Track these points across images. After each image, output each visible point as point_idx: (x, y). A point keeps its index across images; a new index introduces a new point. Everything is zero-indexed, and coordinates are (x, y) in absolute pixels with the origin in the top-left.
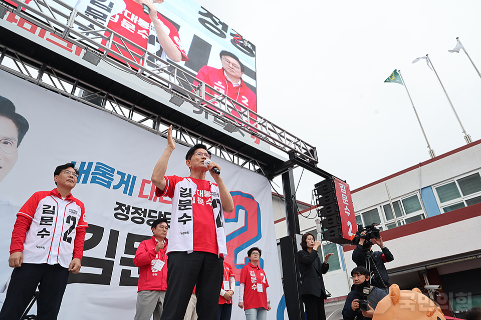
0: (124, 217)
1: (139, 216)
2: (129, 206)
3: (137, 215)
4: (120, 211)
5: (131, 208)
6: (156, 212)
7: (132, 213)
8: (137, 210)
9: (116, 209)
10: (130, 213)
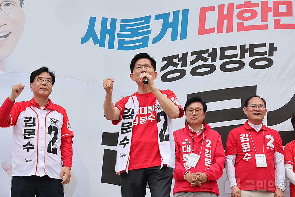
0: (179, 74)
1: (203, 63)
2: (185, 55)
3: (200, 63)
4: (171, 68)
5: (189, 54)
6: (235, 48)
7: (192, 63)
8: (199, 55)
10: (188, 63)
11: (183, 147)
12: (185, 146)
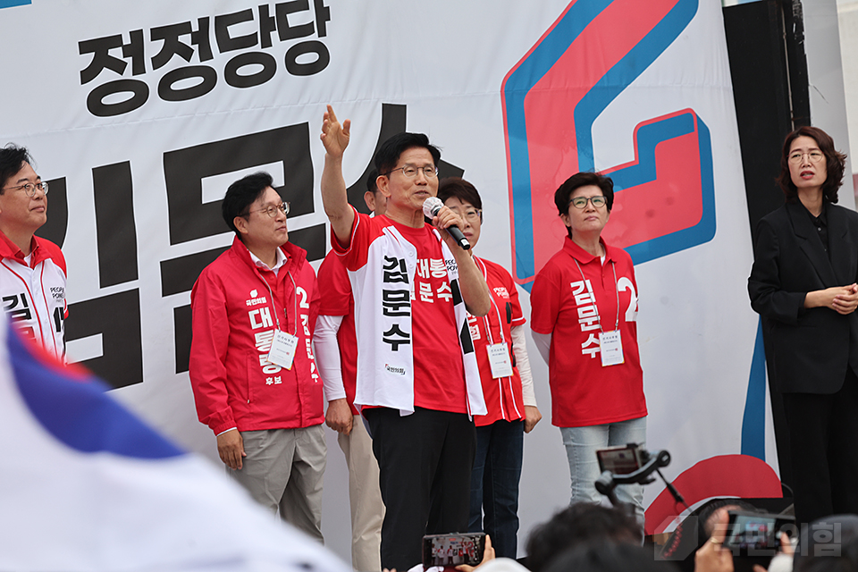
0: (130, 95)
1: (184, 63)
2: (137, 36)
4: (107, 76)
5: (147, 36)
7: (158, 62)
8: (170, 36)
9: (87, 76)
10: (148, 62)
11: (252, 314)
12: (256, 312)
